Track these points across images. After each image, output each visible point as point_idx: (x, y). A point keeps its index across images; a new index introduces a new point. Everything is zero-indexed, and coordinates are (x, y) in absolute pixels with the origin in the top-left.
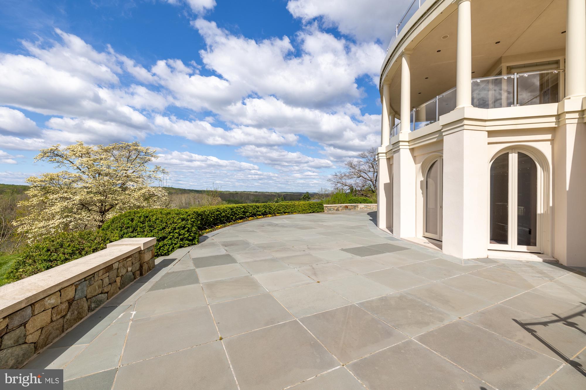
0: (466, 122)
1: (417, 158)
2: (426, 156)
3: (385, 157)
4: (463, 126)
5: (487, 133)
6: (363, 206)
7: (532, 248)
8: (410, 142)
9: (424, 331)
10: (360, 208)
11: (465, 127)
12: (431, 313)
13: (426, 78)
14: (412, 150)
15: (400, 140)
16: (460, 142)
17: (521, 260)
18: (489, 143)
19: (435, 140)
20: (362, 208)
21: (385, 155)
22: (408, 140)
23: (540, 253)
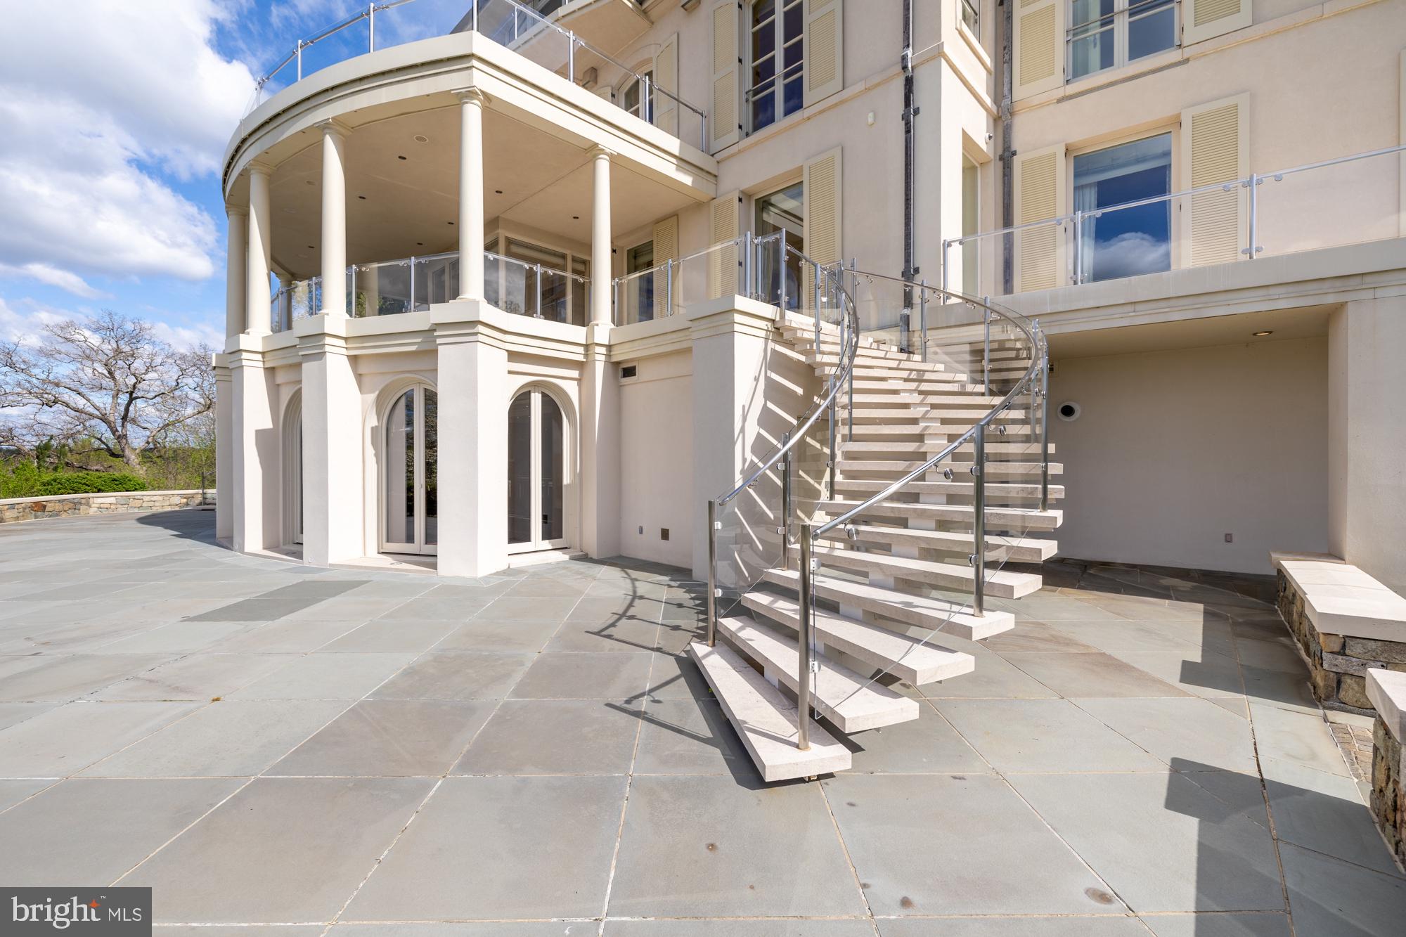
0: (481, 328)
1: (366, 380)
2: (389, 379)
3: (261, 364)
4: (476, 334)
5: (506, 353)
6: (113, 500)
7: (559, 543)
8: (349, 341)
9: (512, 685)
10: (98, 508)
11: (480, 337)
12: (501, 662)
13: (360, 197)
14: (354, 360)
15: (325, 332)
16: (472, 364)
17: (549, 561)
18: (510, 372)
19: (413, 348)
20: (109, 506)
21: (259, 357)
22: (344, 336)
23: (566, 548)
